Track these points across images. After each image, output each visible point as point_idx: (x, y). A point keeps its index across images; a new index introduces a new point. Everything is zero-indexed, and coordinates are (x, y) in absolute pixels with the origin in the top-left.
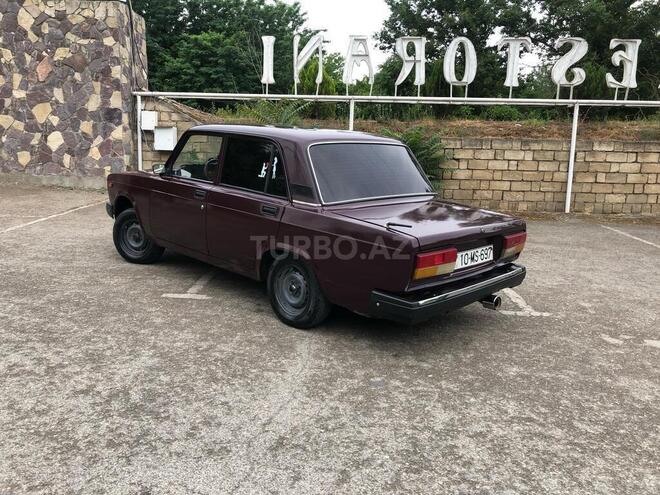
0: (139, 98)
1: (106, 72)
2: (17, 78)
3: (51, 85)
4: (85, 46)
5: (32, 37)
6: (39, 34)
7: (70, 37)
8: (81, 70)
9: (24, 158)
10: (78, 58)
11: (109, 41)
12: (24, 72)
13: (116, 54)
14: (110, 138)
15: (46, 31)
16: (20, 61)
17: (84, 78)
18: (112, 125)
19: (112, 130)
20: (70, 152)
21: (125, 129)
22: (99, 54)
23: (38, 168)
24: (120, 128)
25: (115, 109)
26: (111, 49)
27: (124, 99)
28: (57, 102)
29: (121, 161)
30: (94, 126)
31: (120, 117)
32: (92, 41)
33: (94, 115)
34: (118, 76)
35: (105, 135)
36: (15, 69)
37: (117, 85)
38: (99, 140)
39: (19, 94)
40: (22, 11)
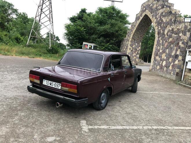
0: (188, 52)
1: (178, 43)
2: (161, 47)
3: (167, 48)
4: (175, 37)
5: (166, 36)
6: (167, 35)
7: (173, 35)
8: (173, 44)
9: (158, 67)
10: (173, 40)
11: (181, 35)
12: (163, 45)
13: (181, 38)
14: (175, 63)
15: (169, 34)
16: (163, 42)
17: (173, 46)
18: (176, 59)
19: (176, 61)
20: (166, 67)
21: (179, 61)
22: (178, 38)
23: (160, 70)
24: (177, 61)
25: (178, 55)
26: (181, 37)
27: (181, 51)
28: (167, 53)
29: (175, 70)
30: (172, 60)
31: (178, 57)
32: (177, 35)
33: (173, 57)
34: (180, 45)
35: (174, 62)
36: (162, 45)
37: (180, 47)
38: (172, 64)
39: (161, 51)
40: (166, 30)
